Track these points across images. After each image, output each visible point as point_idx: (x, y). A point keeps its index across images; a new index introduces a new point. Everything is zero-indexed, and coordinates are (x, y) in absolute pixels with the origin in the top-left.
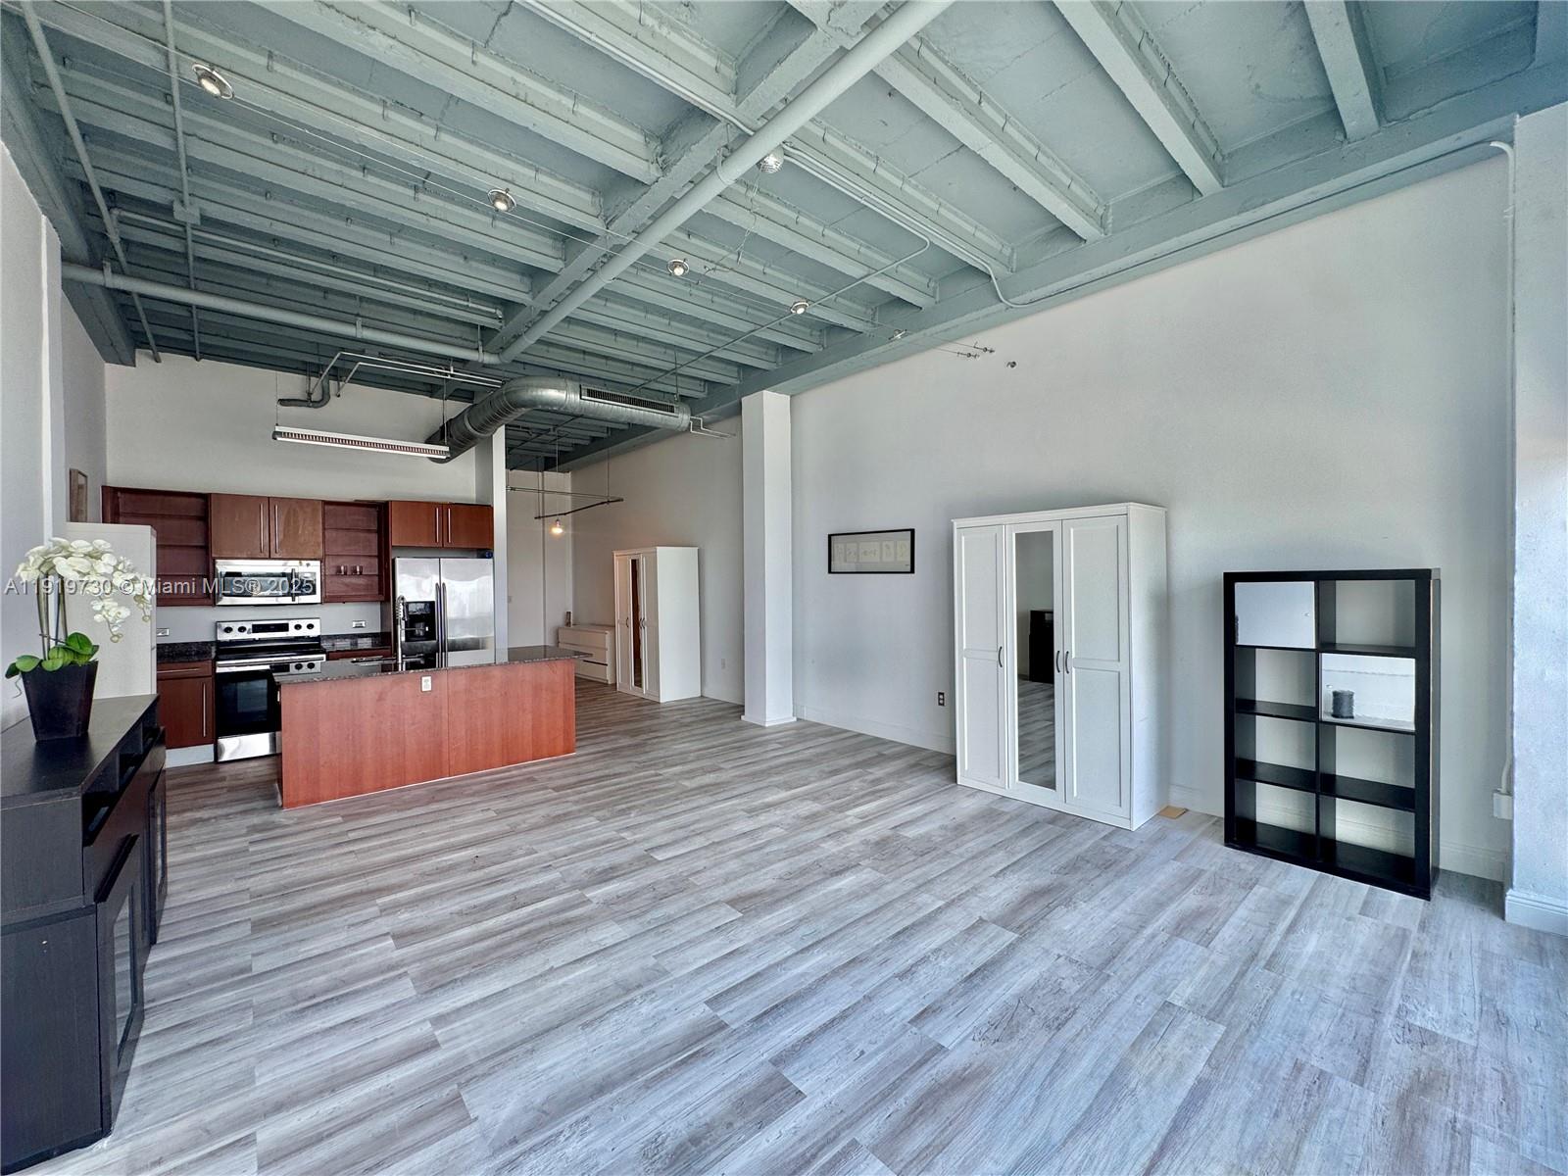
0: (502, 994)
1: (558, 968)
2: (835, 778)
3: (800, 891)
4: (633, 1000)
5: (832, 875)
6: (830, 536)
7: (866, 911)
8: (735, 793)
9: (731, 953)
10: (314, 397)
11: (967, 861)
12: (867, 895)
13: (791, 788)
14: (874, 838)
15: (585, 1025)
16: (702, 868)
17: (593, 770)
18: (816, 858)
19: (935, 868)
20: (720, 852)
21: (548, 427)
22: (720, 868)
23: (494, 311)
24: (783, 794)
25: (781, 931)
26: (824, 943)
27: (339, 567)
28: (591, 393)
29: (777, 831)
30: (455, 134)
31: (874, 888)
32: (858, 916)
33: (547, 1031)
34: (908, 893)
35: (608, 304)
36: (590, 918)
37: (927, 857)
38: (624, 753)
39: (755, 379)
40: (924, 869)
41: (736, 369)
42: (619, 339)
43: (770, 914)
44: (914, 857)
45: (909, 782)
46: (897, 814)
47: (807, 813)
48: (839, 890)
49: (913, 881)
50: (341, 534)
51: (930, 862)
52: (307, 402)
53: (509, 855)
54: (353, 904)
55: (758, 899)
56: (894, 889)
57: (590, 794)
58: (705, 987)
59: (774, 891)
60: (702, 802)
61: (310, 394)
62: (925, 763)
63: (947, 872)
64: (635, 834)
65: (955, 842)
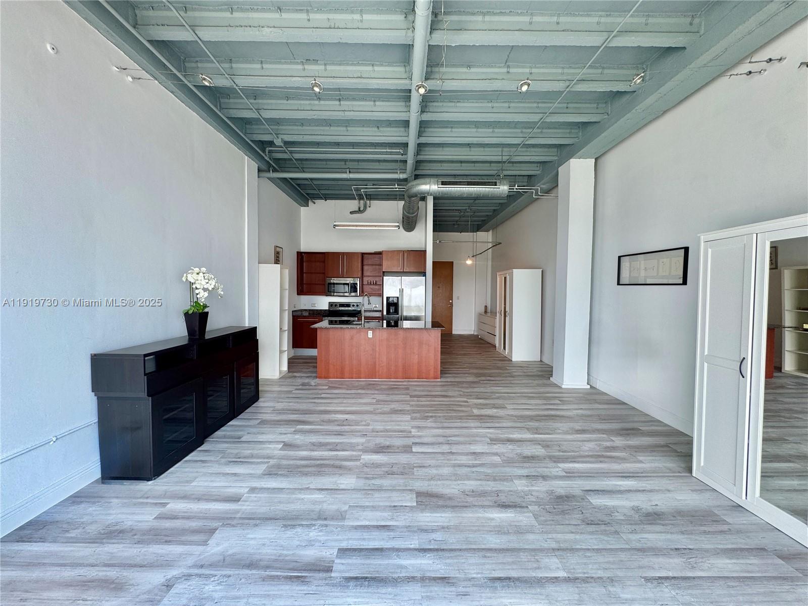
0: (280, 490)
1: (311, 489)
2: (578, 436)
3: (466, 507)
4: (314, 525)
5: (499, 506)
6: (619, 257)
7: (492, 546)
8: (497, 425)
9: (384, 526)
10: (362, 209)
11: (629, 549)
12: (508, 533)
13: (536, 433)
14: (562, 492)
15: (285, 526)
16: (428, 465)
17: (438, 391)
18: (502, 489)
19: (590, 540)
20: (448, 460)
21: (464, 208)
22: (436, 470)
23: (399, 151)
24: (528, 436)
25: (425, 528)
26: (440, 553)
27: (368, 281)
28: (443, 183)
29: (497, 459)
30: (333, 64)
31: (520, 531)
32: (483, 547)
33: (271, 519)
34: (541, 550)
35: (453, 130)
36: (350, 469)
37: (592, 528)
38: (464, 385)
39: (566, 152)
40: (578, 537)
41: (556, 150)
42: (472, 149)
43: (431, 513)
44: (579, 522)
45: (641, 458)
46: (604, 481)
47: (529, 454)
48: (493, 519)
49: (558, 542)
50: (370, 267)
51: (592, 533)
52: (359, 211)
53: (357, 423)
54: (291, 425)
55: (435, 500)
56: (534, 540)
57: (423, 403)
58: (348, 539)
59: (450, 499)
60: (472, 425)
61: (359, 208)
62: (674, 447)
63: (598, 550)
64: (418, 432)
65: (634, 527)
